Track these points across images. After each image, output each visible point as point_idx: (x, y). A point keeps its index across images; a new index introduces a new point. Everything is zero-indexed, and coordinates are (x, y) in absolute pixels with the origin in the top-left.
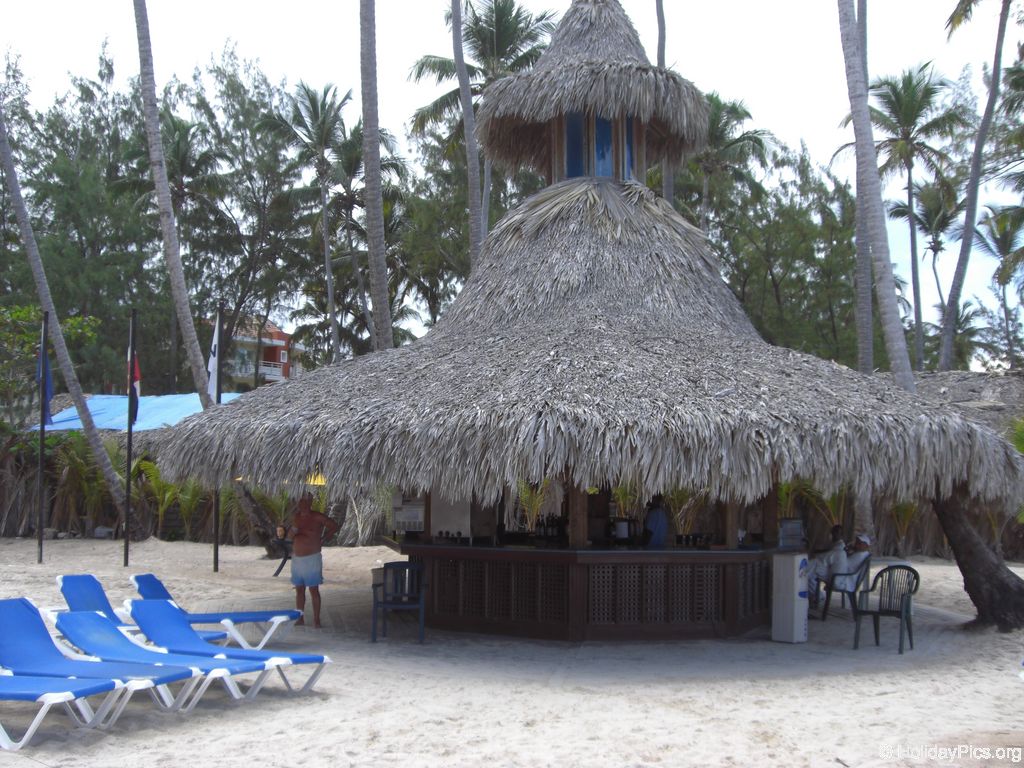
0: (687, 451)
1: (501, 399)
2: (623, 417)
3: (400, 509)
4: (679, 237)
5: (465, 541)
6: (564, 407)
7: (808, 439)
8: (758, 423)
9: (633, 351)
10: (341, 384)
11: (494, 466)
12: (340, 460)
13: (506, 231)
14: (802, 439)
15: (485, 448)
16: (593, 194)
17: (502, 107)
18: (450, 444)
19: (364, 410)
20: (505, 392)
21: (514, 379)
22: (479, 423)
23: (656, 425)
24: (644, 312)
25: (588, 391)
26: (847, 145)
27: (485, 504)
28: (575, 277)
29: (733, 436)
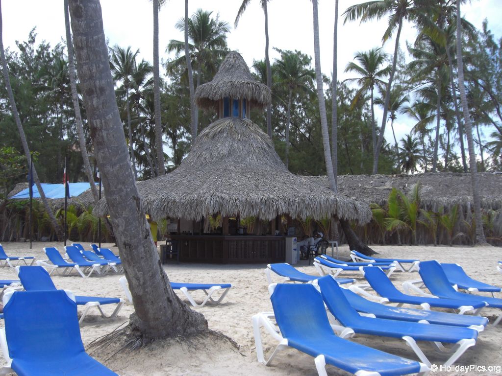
0: (252, 206)
1: (201, 192)
2: (234, 197)
3: (169, 225)
4: (259, 138)
5: (191, 234)
6: (218, 194)
7: (287, 203)
8: (272, 198)
9: (241, 177)
10: (153, 186)
11: (199, 210)
12: (156, 209)
13: (203, 136)
14: (285, 203)
15: (197, 205)
16: (232, 124)
17: (202, 95)
18: (187, 205)
19: (162, 195)
20: (202, 190)
21: (205, 186)
22: (195, 199)
23: (244, 199)
24: (246, 163)
25: (226, 189)
26: (347, 80)
27: (197, 221)
28: (225, 152)
29: (266, 202)
